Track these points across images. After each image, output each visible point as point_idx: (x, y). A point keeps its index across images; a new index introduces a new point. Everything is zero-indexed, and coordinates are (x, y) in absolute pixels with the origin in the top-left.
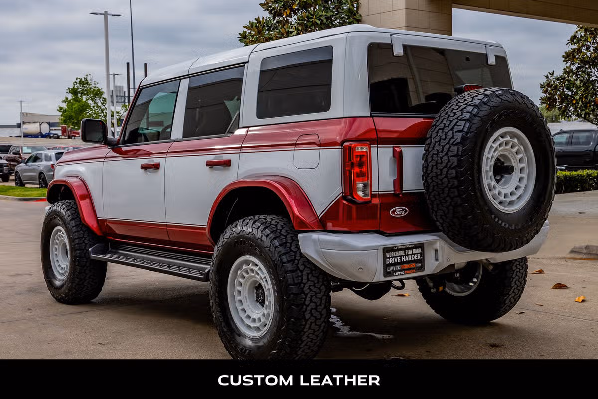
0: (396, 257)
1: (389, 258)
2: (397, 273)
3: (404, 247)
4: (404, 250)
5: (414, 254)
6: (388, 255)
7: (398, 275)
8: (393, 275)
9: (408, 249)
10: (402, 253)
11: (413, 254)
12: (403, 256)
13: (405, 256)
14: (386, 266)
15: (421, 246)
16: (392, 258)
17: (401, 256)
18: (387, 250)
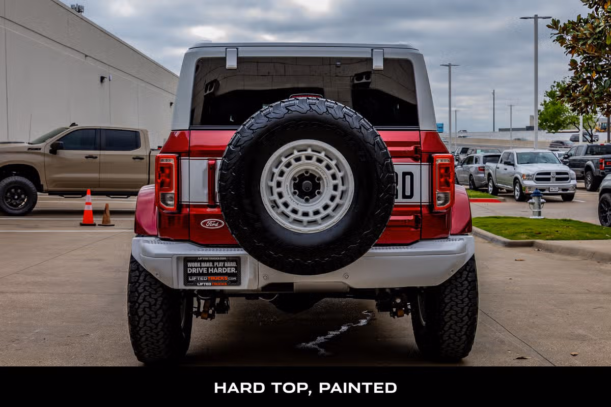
0: (201, 268)
1: (192, 268)
2: (201, 284)
3: (212, 259)
4: (213, 261)
5: (227, 267)
6: (190, 265)
7: (203, 285)
8: (196, 285)
9: (219, 261)
10: (210, 264)
11: (224, 267)
12: (211, 267)
13: (214, 268)
14: (187, 275)
15: (237, 260)
16: (194, 267)
17: (208, 268)
18: (187, 260)
